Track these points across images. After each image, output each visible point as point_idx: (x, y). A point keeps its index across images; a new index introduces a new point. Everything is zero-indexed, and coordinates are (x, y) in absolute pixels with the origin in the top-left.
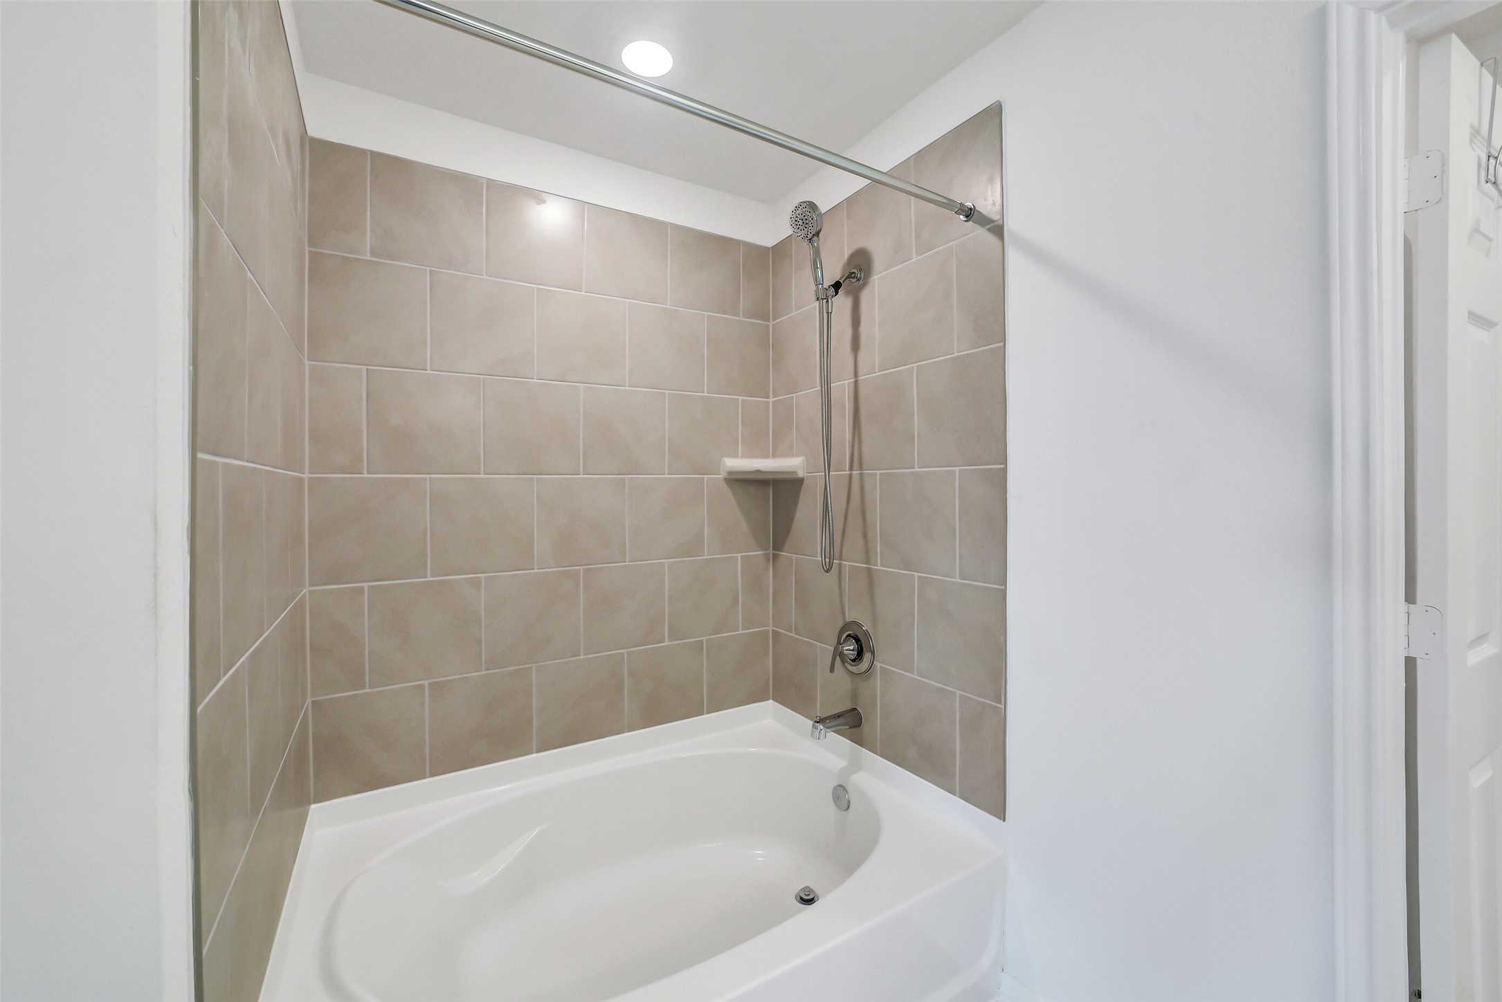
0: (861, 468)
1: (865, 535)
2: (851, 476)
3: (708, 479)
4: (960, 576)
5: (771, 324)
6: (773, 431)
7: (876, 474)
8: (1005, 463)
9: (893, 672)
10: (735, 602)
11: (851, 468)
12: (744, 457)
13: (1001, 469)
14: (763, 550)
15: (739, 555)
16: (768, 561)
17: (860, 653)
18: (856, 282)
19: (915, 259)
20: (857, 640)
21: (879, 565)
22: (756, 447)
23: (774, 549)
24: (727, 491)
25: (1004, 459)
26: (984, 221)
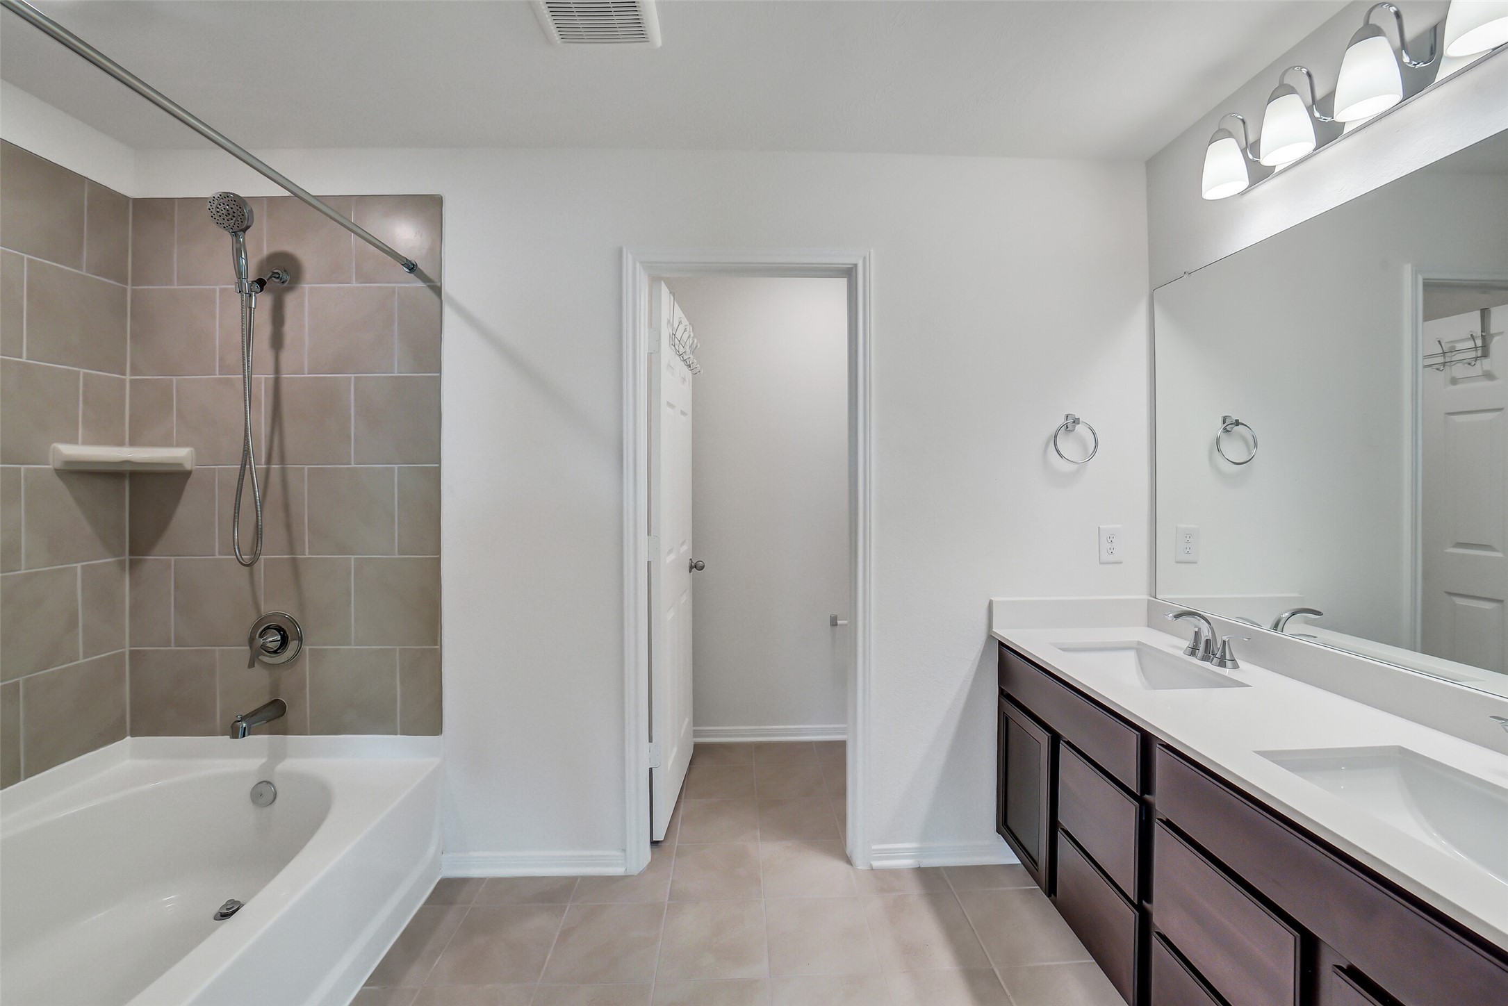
0: (283, 460)
1: (288, 526)
2: (268, 471)
3: (27, 470)
4: (398, 552)
5: (129, 288)
6: (131, 416)
7: (303, 468)
8: (439, 462)
9: (326, 649)
10: (72, 624)
11: (269, 461)
12: (85, 443)
13: (436, 467)
14: (115, 556)
15: (79, 565)
16: (123, 569)
17: (284, 642)
18: (278, 282)
19: (354, 285)
20: (280, 630)
21: (307, 554)
22: (104, 434)
23: (131, 553)
24: (60, 485)
25: (438, 460)
26: (423, 277)
